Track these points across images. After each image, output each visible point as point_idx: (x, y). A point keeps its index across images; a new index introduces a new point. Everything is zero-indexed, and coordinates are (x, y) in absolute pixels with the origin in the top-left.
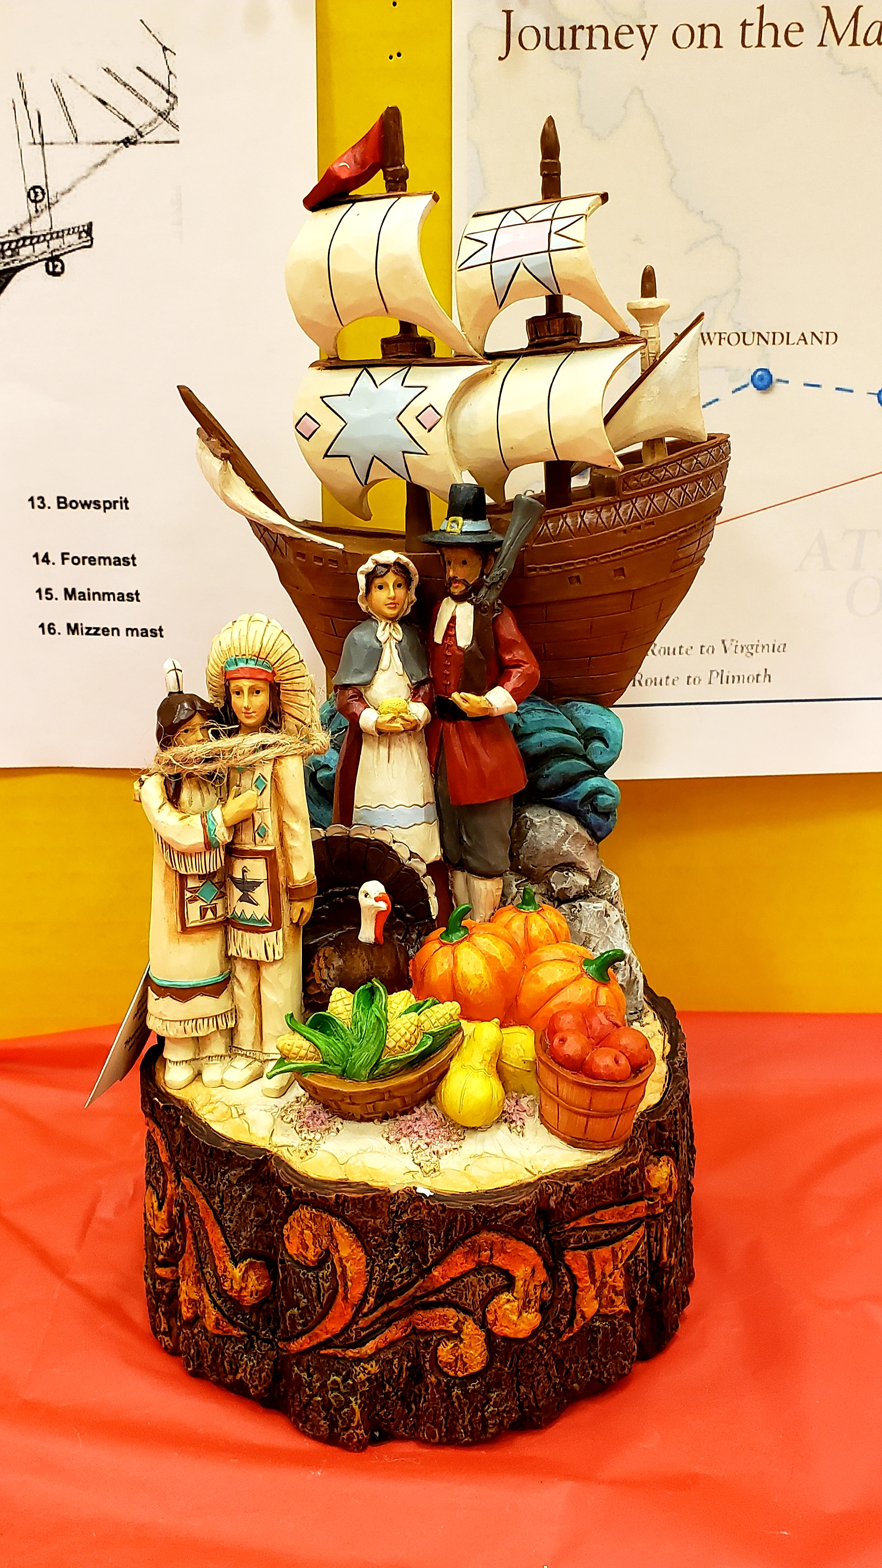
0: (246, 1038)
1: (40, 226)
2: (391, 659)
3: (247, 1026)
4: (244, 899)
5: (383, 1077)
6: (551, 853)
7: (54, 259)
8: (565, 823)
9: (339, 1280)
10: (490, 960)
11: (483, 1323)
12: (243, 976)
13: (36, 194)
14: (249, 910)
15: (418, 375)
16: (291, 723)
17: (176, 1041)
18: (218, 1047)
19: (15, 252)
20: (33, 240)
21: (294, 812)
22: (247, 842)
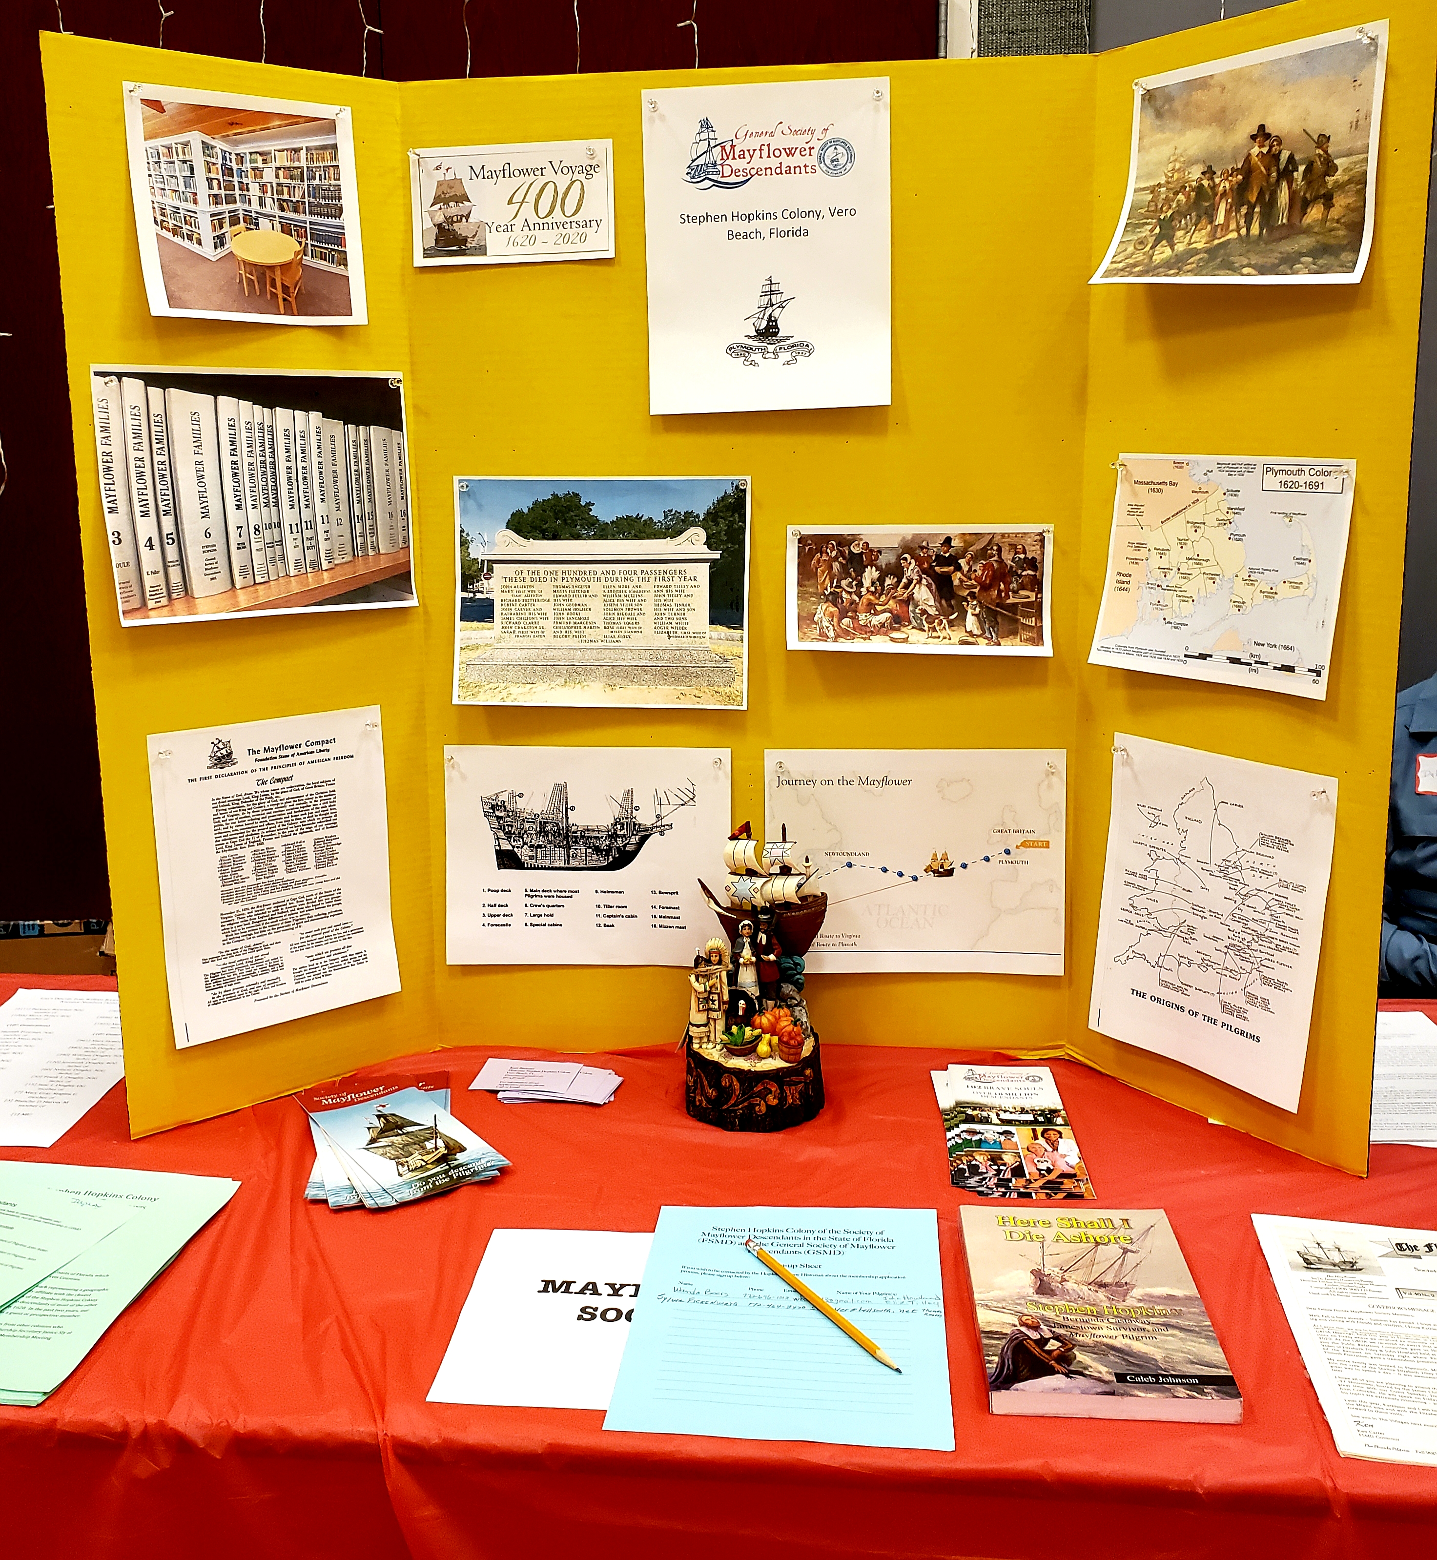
0: (712, 1038)
1: (659, 824)
2: (747, 946)
3: (712, 1035)
4: (713, 1004)
5: (744, 1045)
6: (788, 994)
7: (662, 832)
8: (791, 987)
9: (733, 1090)
10: (769, 1020)
11: (765, 1101)
12: (712, 1022)
13: (658, 816)
14: (714, 1006)
15: (754, 879)
16: (724, 963)
17: (696, 1038)
18: (705, 1040)
19: (652, 830)
20: (657, 827)
21: (724, 984)
22: (713, 990)
